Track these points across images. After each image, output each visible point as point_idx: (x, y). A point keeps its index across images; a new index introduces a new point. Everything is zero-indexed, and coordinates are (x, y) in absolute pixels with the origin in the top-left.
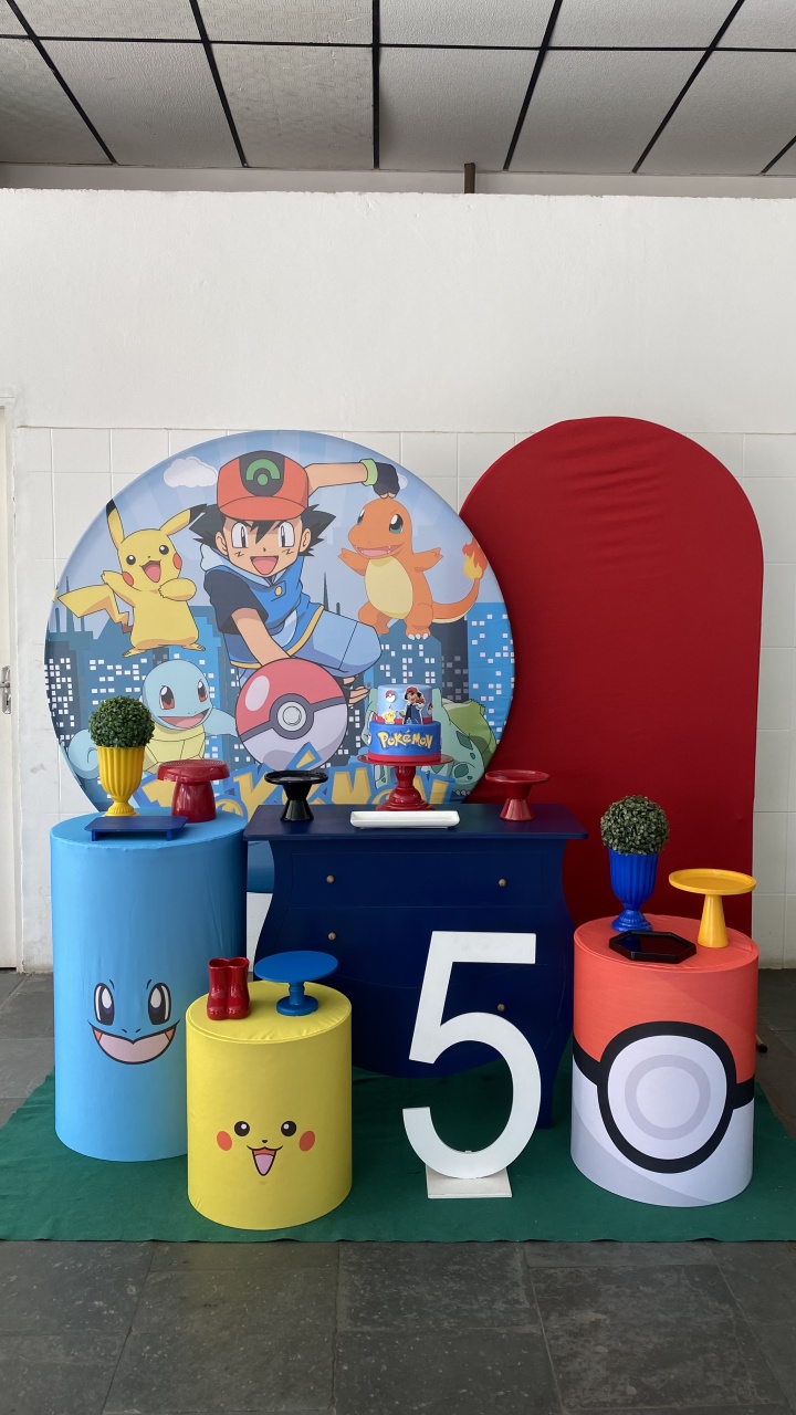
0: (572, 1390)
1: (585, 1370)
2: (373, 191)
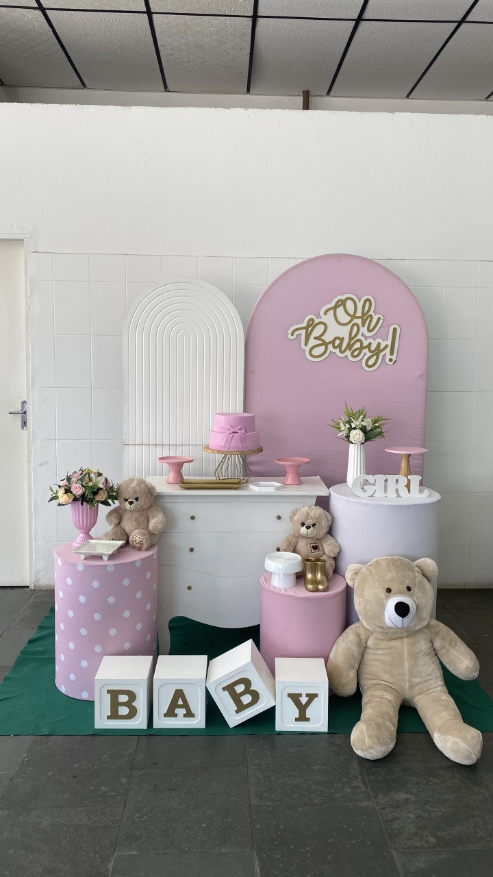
0: (396, 840)
1: (403, 828)
2: (253, 108)
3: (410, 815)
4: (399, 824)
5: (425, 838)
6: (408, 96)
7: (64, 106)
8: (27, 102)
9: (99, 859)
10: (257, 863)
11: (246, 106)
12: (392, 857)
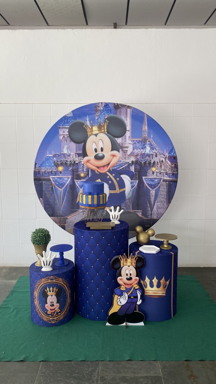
6: (165, 24)
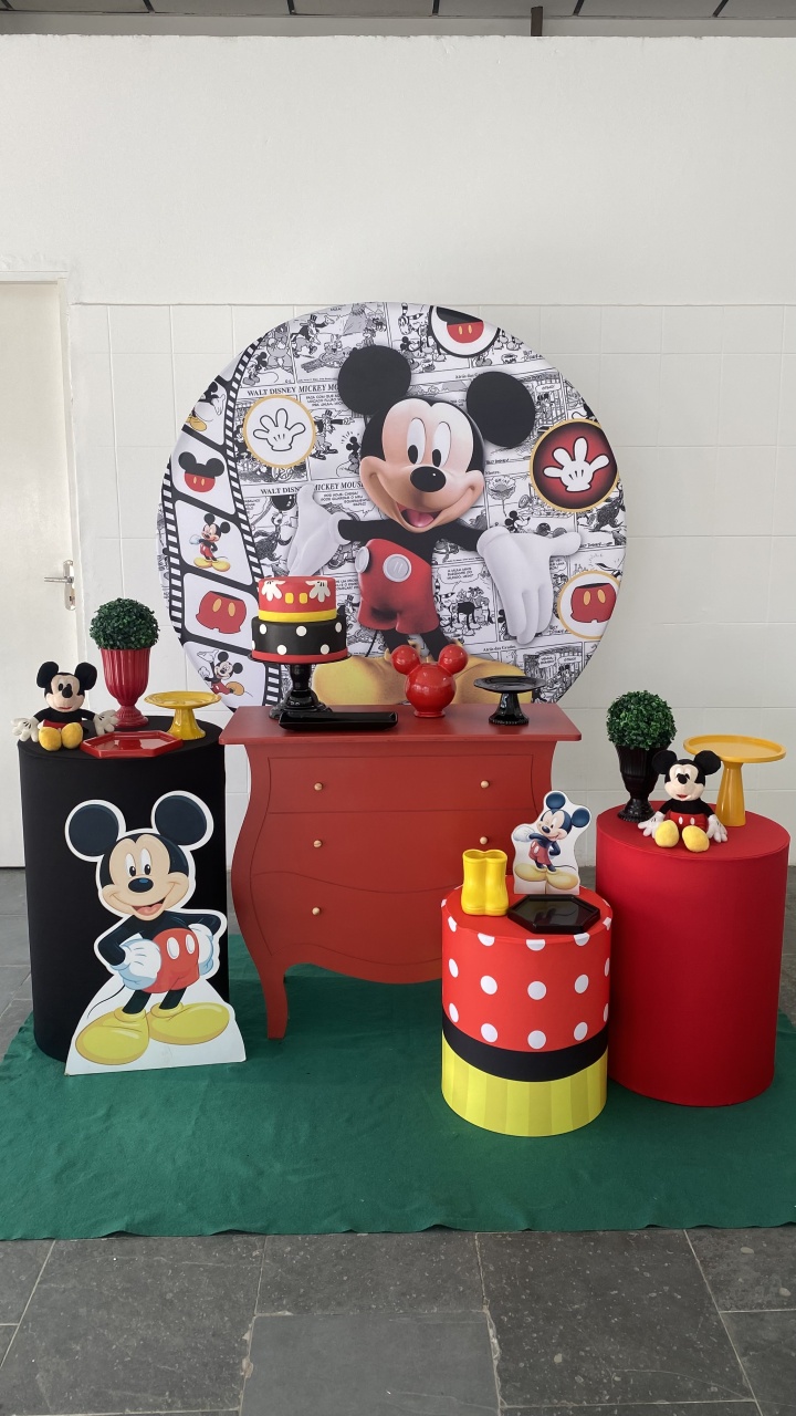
0: (725, 1292)
1: (735, 1271)
2: (451, 35)
3: (744, 1250)
4: (728, 1265)
5: (772, 1289)
6: (716, 14)
7: (118, 38)
8: (54, 34)
9: (228, 1325)
10: (491, 1332)
11: (439, 32)
12: (719, 1321)
